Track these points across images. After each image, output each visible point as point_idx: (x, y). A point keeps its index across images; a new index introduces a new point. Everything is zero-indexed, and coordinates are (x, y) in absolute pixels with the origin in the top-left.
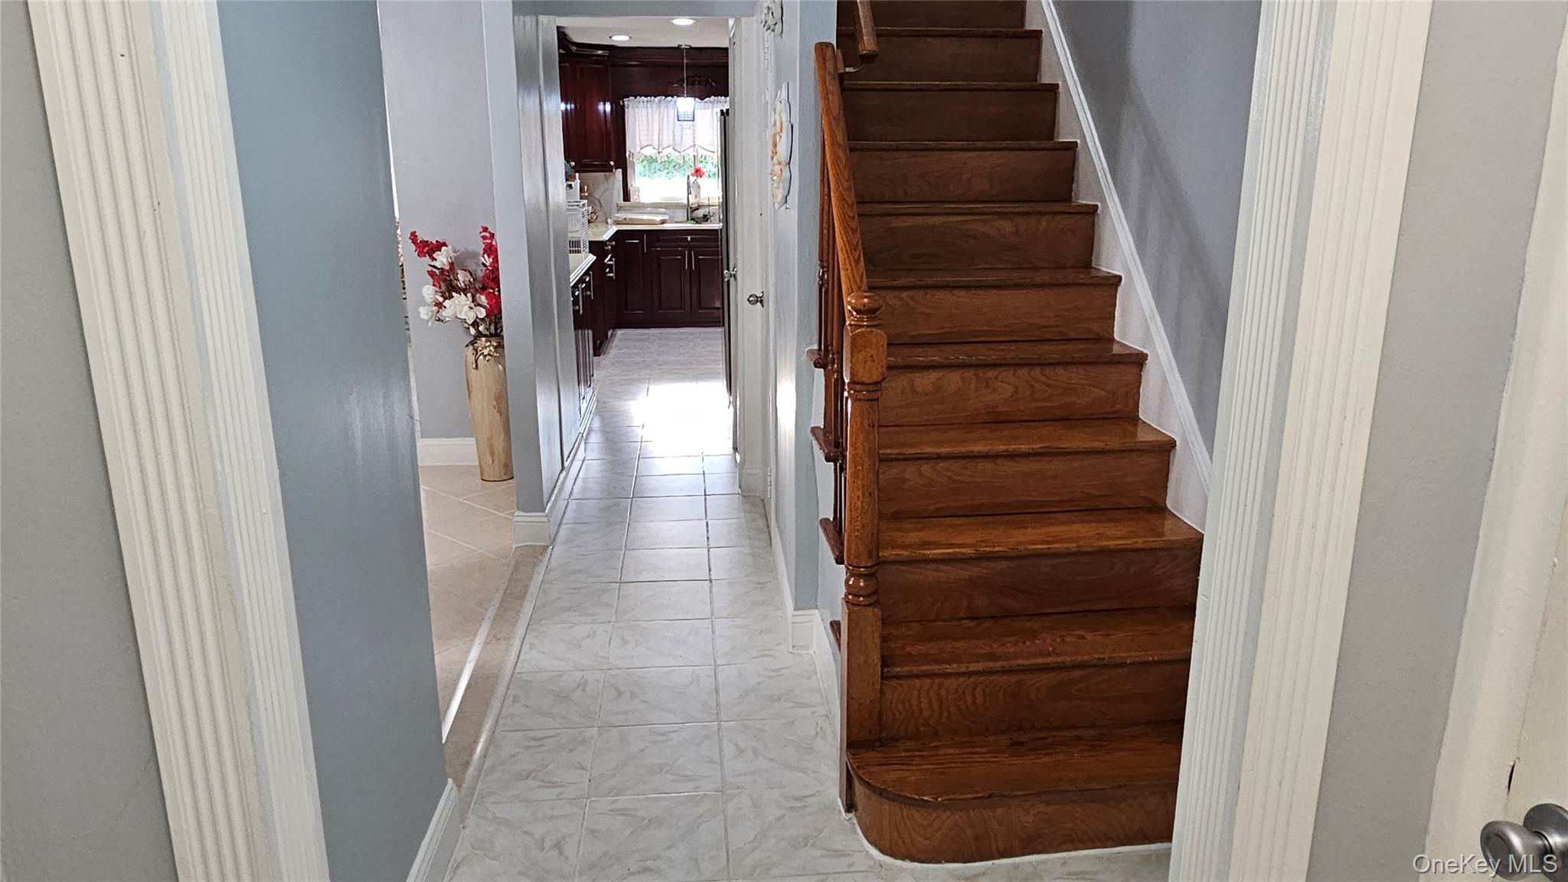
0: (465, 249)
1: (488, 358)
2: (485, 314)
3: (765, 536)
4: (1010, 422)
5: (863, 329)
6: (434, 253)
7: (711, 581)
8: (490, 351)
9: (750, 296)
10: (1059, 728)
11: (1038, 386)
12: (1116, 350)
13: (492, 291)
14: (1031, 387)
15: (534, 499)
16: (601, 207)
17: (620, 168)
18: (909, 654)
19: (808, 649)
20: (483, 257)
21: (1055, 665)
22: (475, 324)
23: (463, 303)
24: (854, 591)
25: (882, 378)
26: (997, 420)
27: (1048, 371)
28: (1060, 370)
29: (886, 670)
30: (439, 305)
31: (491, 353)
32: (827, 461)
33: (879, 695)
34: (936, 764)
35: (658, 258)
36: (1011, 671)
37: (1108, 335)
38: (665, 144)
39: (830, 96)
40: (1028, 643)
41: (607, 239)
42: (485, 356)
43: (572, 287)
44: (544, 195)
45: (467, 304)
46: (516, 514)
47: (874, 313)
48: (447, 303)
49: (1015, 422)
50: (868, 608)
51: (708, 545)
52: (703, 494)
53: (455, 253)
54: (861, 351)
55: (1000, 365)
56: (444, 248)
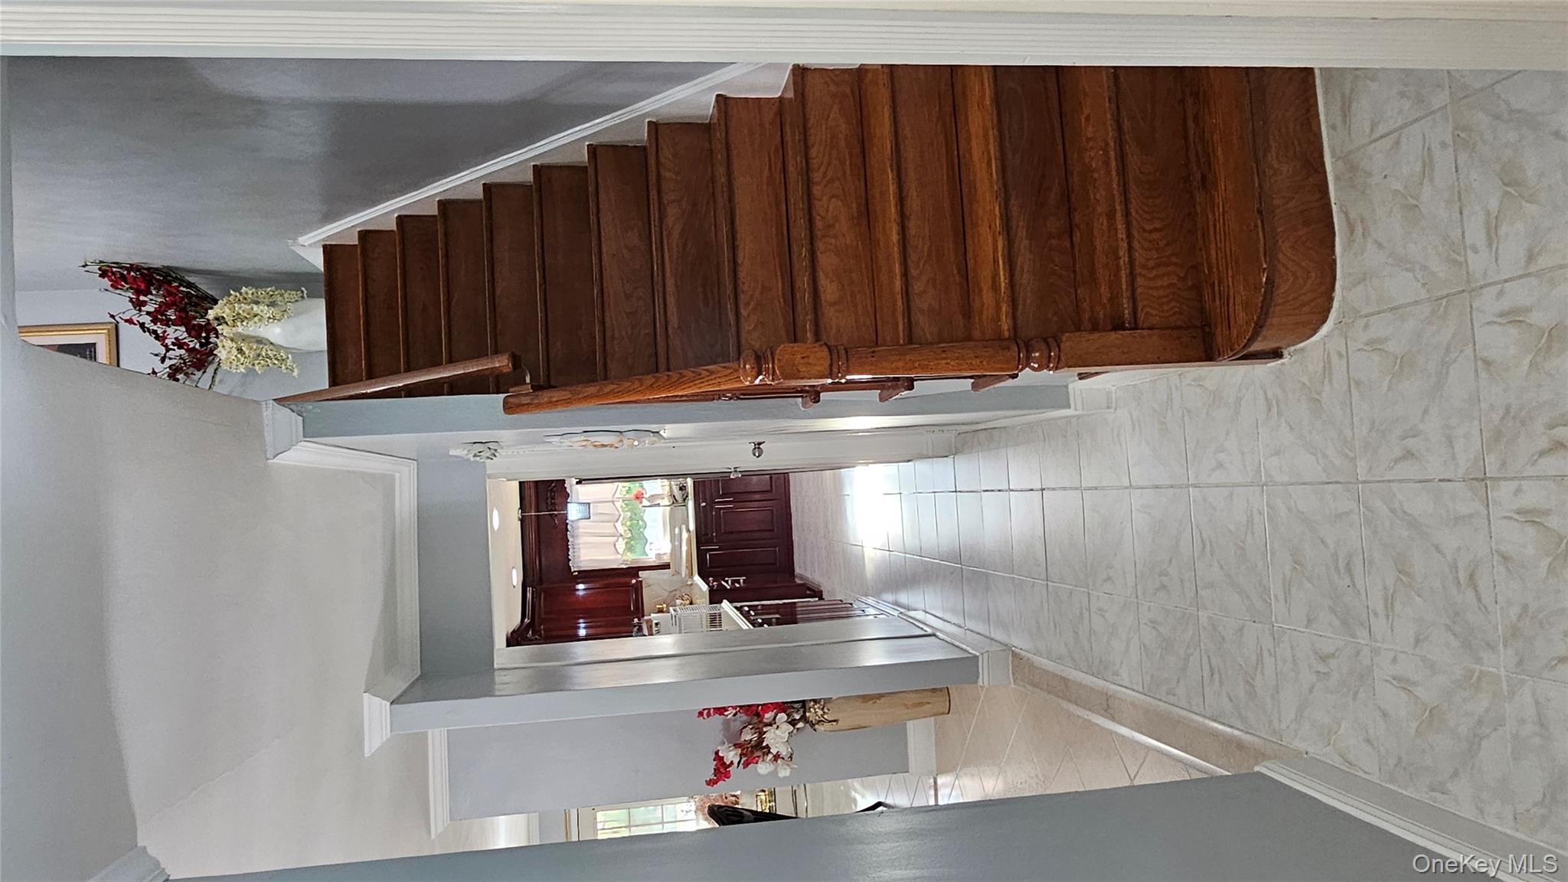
0: (720, 731)
1: (826, 710)
2: (783, 714)
3: (995, 432)
4: (867, 200)
5: (776, 368)
6: (725, 763)
7: (1043, 490)
8: (819, 708)
9: (755, 455)
10: (1186, 138)
11: (830, 174)
12: (790, 95)
13: (760, 707)
14: (831, 181)
15: (966, 667)
16: (676, 590)
17: (638, 574)
18: (1111, 299)
19: (1111, 392)
20: (727, 716)
21: (1118, 148)
22: (793, 723)
23: (773, 735)
24: (1045, 361)
25: (825, 346)
26: (866, 215)
27: (814, 163)
28: (813, 152)
29: (1127, 325)
30: (777, 757)
31: (821, 707)
32: (913, 388)
33: (1156, 331)
34: (1227, 268)
35: (725, 533)
36: (1125, 192)
37: (777, 105)
38: (612, 531)
39: (554, 399)
40: (1096, 175)
41: (707, 586)
42: (824, 713)
43: (754, 626)
44: (664, 659)
45: (774, 732)
46: (981, 684)
47: (760, 357)
48: (774, 751)
49: (867, 195)
50: (1062, 347)
51: (1006, 491)
52: (954, 494)
53: (724, 743)
54: (797, 369)
55: (810, 214)
56: (721, 754)
